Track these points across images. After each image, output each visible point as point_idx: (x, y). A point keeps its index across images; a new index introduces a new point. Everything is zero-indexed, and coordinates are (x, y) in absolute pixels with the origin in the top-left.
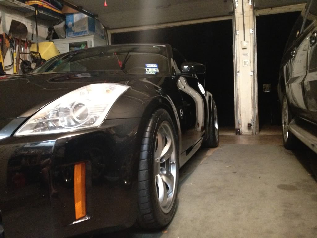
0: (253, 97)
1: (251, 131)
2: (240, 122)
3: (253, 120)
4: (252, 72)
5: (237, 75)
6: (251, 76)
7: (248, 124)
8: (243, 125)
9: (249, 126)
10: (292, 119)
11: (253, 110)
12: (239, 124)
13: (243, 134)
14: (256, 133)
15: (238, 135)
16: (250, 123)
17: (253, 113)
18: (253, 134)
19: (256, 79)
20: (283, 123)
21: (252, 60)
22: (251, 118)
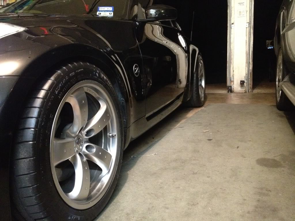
0: (247, 52)
1: (243, 89)
2: (232, 80)
3: (246, 77)
4: (248, 24)
5: (231, 27)
6: (247, 28)
7: (241, 81)
8: (235, 82)
9: (242, 83)
10: (286, 76)
11: (247, 66)
12: (231, 81)
13: (235, 91)
14: (249, 91)
15: (229, 93)
16: (244, 80)
17: (247, 70)
18: (245, 92)
19: (252, 31)
20: (277, 80)
21: (248, 10)
22: (245, 75)
